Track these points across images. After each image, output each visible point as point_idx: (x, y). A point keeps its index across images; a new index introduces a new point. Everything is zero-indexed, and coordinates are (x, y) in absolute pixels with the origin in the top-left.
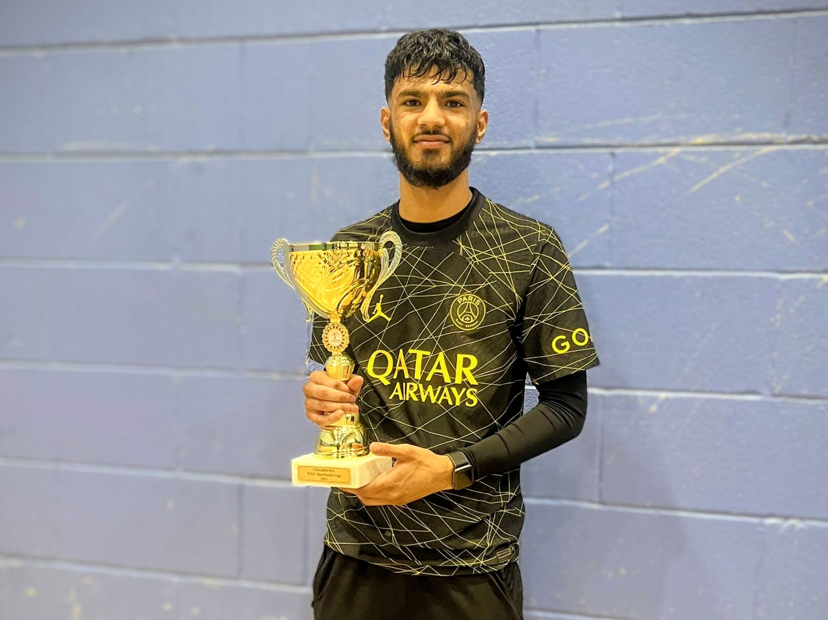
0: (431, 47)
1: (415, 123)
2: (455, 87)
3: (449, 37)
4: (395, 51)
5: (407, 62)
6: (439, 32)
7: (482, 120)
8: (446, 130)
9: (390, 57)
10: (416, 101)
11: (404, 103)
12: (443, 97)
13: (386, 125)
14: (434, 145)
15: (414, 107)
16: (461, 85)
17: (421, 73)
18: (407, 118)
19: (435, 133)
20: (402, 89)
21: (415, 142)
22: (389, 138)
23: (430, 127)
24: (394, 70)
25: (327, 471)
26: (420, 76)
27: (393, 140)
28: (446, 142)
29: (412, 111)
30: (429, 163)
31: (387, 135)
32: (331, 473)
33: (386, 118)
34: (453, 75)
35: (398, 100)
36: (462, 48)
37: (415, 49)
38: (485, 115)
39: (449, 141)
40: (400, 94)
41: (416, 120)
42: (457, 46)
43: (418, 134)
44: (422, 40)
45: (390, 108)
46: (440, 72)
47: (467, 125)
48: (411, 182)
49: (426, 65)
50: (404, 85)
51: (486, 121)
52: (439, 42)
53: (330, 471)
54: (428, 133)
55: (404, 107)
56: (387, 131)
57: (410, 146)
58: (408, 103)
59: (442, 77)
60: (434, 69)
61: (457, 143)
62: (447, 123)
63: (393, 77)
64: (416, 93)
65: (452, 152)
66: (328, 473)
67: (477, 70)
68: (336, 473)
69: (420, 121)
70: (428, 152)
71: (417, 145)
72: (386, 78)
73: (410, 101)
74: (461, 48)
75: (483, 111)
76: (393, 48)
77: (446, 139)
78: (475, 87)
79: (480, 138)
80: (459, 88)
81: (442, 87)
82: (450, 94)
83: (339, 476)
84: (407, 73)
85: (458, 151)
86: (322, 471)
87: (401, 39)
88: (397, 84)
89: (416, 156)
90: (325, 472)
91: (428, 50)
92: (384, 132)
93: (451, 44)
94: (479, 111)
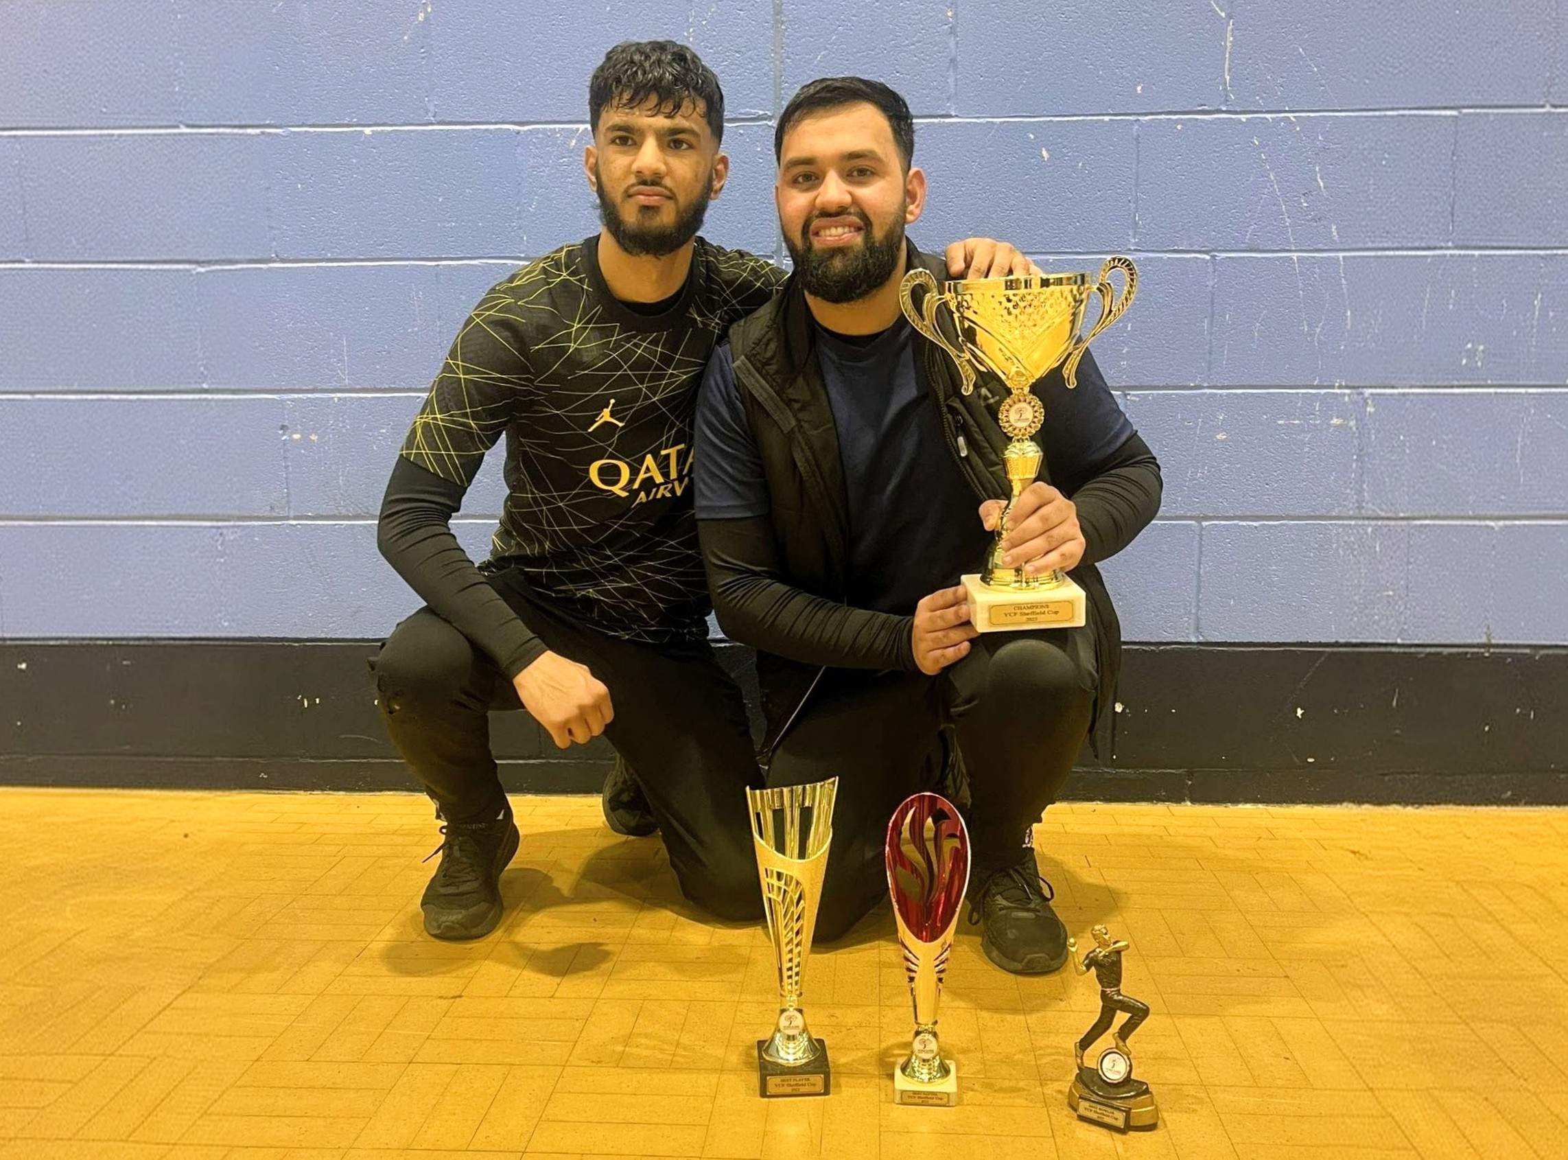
0: (648, 68)
1: (628, 171)
2: (679, 121)
3: (673, 54)
4: (602, 69)
5: (617, 87)
6: (661, 47)
7: (720, 167)
8: (668, 182)
9: (595, 77)
10: (627, 138)
11: (613, 142)
12: (664, 135)
13: (591, 169)
14: (654, 200)
15: (624, 148)
16: (690, 119)
17: (635, 101)
18: (619, 163)
19: (654, 183)
20: (610, 123)
21: (630, 196)
22: (595, 189)
23: (648, 175)
24: (601, 96)
25: (1037, 607)
26: (632, 108)
27: (601, 191)
28: (669, 198)
29: (624, 153)
30: (647, 224)
31: (593, 184)
32: (1043, 610)
33: (592, 160)
34: (677, 107)
35: (605, 136)
36: (691, 71)
37: (627, 71)
38: (724, 160)
39: (671, 197)
40: (608, 129)
41: (631, 165)
42: (684, 68)
43: (633, 185)
44: (637, 57)
45: (597, 147)
46: (659, 104)
47: (696, 176)
48: (626, 250)
49: (642, 94)
50: (613, 117)
51: (726, 168)
52: (659, 61)
53: (1042, 607)
54: (644, 183)
55: (613, 147)
56: (594, 179)
57: (623, 201)
58: (617, 141)
59: (662, 110)
60: (653, 99)
61: (682, 199)
62: (670, 172)
63: (599, 105)
64: (626, 128)
65: (678, 212)
66: (1038, 611)
67: (712, 98)
68: (1052, 608)
69: (635, 167)
70: (646, 209)
71: (632, 200)
72: (590, 104)
73: (620, 138)
74: (688, 70)
75: (722, 153)
76: (600, 63)
77: (668, 193)
78: (710, 123)
79: (716, 192)
80: (685, 124)
81: (661, 122)
82: (675, 131)
83: (1056, 613)
84: (615, 102)
85: (685, 211)
86: (1030, 608)
87: (610, 52)
88: (604, 115)
89: (630, 216)
90: (1034, 610)
91: (645, 73)
92: (590, 180)
93: (676, 66)
94: (717, 153)
